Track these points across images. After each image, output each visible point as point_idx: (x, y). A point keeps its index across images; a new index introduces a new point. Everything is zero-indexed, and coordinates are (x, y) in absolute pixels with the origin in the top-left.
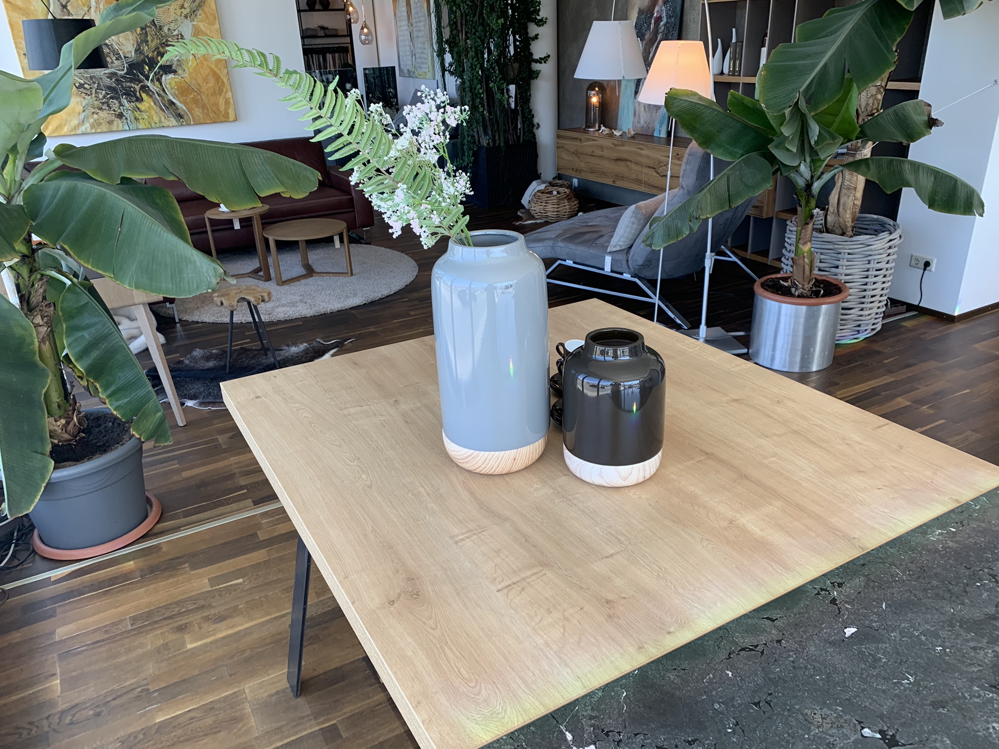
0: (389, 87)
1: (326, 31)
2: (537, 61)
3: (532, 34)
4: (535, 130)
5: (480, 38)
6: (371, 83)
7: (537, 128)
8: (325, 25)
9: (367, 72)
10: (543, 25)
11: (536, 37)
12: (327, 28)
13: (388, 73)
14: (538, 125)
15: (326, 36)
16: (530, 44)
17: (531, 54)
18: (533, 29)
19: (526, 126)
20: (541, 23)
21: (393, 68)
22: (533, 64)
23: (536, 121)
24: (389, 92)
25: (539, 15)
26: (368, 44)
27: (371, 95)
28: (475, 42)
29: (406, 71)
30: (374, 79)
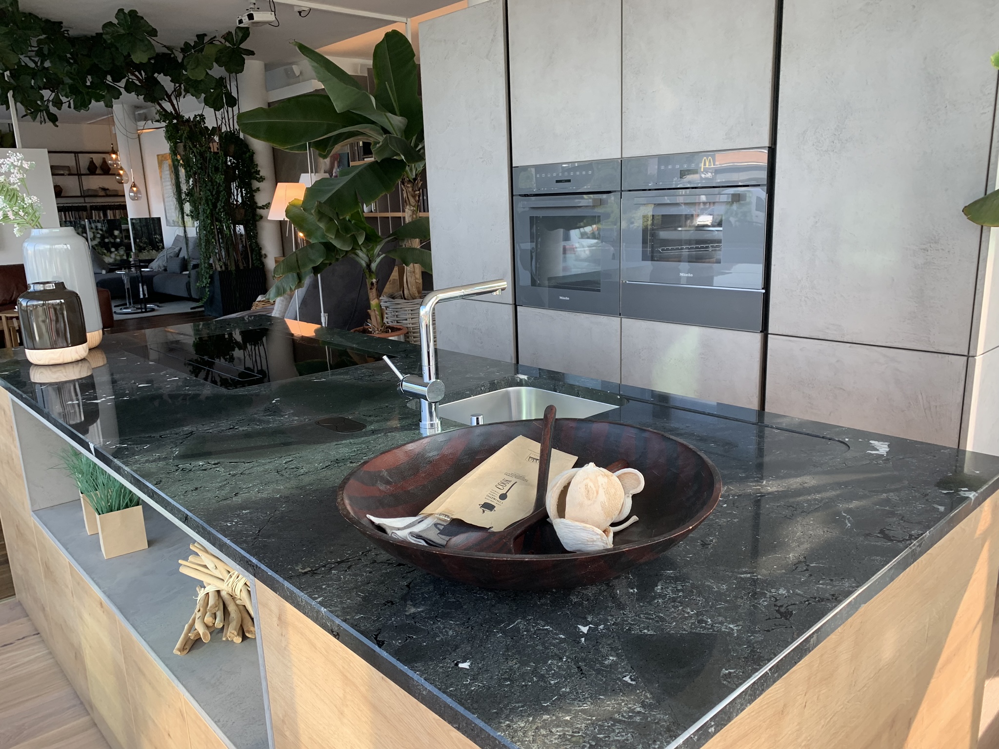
0: (155, 234)
1: (108, 191)
2: (260, 208)
3: (254, 188)
4: (264, 260)
5: (209, 190)
6: (137, 230)
7: (265, 258)
8: (106, 187)
9: (134, 221)
10: (262, 181)
11: (258, 189)
12: (108, 189)
13: (153, 223)
14: (265, 255)
15: (107, 196)
16: (254, 196)
17: (256, 203)
18: (256, 184)
19: (254, 256)
20: (261, 179)
21: (159, 219)
22: (258, 210)
23: (263, 252)
24: (156, 238)
25: (259, 175)
26: (137, 200)
27: (138, 240)
28: (206, 193)
29: (171, 222)
30: (141, 227)
